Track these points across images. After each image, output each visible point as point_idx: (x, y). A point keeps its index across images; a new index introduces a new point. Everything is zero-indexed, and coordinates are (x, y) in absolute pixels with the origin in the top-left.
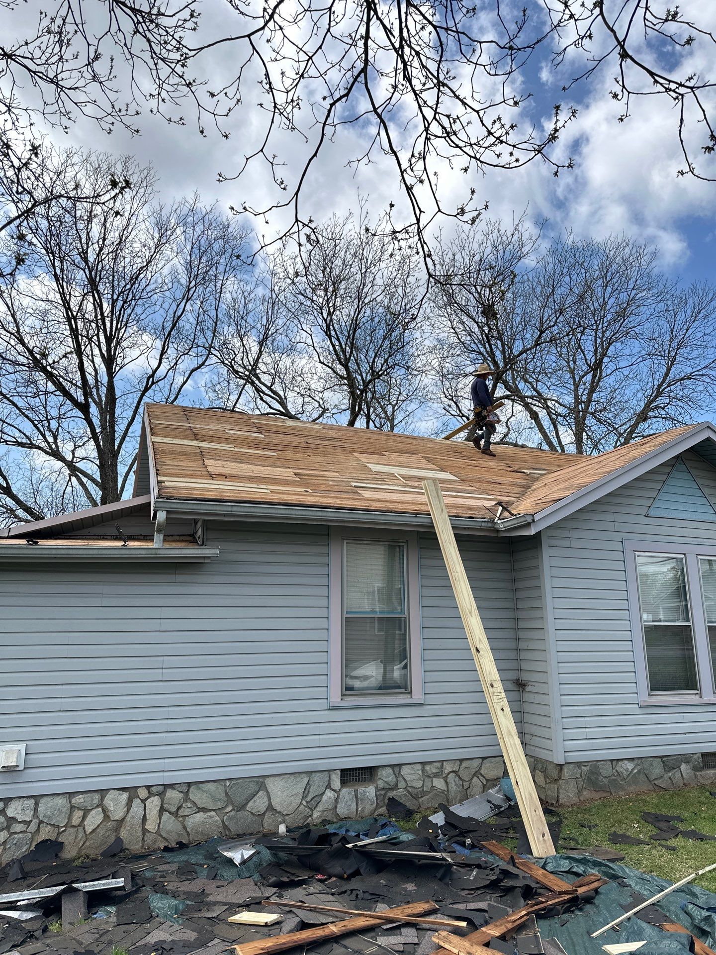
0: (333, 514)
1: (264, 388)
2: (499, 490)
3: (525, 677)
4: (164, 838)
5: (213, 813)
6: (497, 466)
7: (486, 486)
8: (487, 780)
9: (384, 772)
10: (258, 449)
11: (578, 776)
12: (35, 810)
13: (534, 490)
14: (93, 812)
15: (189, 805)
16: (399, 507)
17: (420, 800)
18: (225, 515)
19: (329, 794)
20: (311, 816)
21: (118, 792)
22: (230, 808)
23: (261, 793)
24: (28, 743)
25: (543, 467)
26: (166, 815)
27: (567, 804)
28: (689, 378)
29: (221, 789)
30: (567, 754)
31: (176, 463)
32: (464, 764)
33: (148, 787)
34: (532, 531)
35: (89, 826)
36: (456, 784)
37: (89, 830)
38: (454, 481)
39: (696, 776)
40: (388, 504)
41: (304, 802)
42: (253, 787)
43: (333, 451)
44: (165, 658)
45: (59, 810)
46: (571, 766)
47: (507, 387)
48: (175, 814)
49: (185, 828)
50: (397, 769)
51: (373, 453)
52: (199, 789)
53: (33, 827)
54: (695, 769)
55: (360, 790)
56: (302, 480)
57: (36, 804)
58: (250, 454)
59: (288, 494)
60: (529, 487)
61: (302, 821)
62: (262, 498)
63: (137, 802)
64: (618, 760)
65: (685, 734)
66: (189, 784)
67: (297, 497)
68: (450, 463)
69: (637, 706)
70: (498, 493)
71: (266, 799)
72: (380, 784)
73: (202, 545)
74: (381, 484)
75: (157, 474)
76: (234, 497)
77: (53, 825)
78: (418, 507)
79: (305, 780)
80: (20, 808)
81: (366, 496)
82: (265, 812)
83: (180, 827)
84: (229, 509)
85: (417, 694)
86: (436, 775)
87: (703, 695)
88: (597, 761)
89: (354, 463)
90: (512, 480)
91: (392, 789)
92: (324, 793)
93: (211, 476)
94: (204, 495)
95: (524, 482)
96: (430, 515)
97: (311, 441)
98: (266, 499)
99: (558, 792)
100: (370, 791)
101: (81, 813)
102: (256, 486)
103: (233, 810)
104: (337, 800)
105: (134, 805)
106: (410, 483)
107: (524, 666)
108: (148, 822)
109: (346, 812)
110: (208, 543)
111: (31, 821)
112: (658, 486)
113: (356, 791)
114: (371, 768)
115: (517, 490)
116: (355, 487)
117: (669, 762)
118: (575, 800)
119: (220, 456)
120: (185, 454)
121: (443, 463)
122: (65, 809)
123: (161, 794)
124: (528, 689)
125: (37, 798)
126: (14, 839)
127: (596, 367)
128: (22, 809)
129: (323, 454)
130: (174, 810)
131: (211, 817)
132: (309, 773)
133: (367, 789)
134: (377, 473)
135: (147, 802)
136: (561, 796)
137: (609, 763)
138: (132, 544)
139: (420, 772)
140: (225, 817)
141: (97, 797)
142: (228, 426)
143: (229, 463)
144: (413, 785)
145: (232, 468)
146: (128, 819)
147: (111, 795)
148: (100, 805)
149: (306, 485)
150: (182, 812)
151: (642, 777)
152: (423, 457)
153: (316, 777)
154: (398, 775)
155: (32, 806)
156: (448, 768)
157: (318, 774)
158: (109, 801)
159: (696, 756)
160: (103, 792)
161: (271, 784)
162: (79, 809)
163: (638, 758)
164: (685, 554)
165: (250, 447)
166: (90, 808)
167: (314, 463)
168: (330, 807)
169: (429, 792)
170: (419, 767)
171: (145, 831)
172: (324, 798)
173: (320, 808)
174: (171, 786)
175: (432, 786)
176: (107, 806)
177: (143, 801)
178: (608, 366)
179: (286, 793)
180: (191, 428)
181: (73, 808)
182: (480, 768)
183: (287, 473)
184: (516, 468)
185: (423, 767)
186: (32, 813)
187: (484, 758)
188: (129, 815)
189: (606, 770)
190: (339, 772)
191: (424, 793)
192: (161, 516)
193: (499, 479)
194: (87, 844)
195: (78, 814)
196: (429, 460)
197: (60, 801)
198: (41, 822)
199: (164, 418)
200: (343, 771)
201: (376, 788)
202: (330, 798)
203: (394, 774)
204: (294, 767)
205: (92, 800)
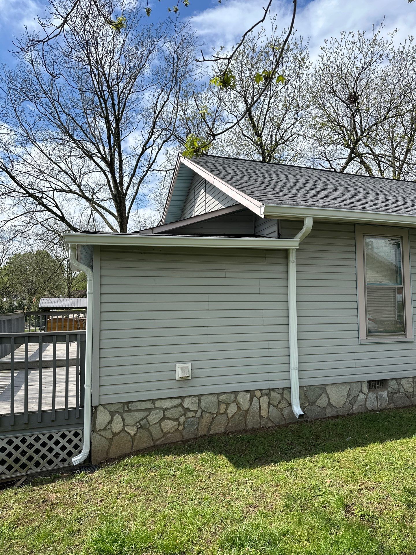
4: (271, 421)
9: (392, 383)
12: (199, 403)
14: (232, 405)
15: (284, 402)
17: (412, 399)
19: (362, 396)
20: (352, 409)
21: (244, 393)
22: (307, 404)
23: (324, 395)
24: (193, 362)
26: (272, 407)
29: (302, 392)
33: (261, 390)
35: (230, 413)
37: (230, 416)
41: (348, 401)
42: (319, 391)
44: (264, 311)
45: (213, 403)
48: (277, 407)
49: (282, 415)
50: (398, 381)
52: (289, 392)
53: (199, 414)
55: (379, 394)
57: (199, 400)
61: (347, 412)
63: (255, 399)
66: (283, 389)
71: (327, 399)
72: (390, 390)
77: (210, 413)
79: (348, 387)
80: (190, 402)
82: (327, 406)
83: (280, 414)
85: (410, 336)
91: (396, 393)
92: (358, 395)
100: (385, 394)
101: (225, 406)
103: (309, 405)
104: (366, 399)
105: (253, 401)
108: (262, 411)
109: (372, 407)
111: (197, 410)
113: (377, 394)
114: (382, 380)
122: (216, 403)
123: (268, 395)
125: (199, 396)
126: (189, 421)
128: (192, 403)
130: (276, 404)
132: (350, 383)
133: (383, 393)
135: (261, 399)
139: (412, 383)
140: (305, 409)
141: (233, 396)
144: (408, 391)
146: (251, 409)
147: (240, 395)
148: (235, 401)
150: (281, 406)
153: (354, 385)
154: (399, 385)
155: (197, 401)
158: (240, 398)
160: (236, 393)
161: (329, 390)
162: (223, 403)
166: (229, 403)
168: (363, 403)
170: (411, 379)
171: (261, 417)
172: (359, 398)
173: (357, 404)
174: (273, 390)
176: (239, 401)
177: (259, 399)
179: (338, 395)
181: (220, 402)
185: (413, 380)
186: (197, 405)
188: (252, 407)
190: (366, 383)
191: (414, 396)
194: (230, 424)
195: (223, 406)
197: (213, 398)
198: (203, 411)
200: (369, 382)
201: (388, 392)
202: (362, 398)
203: (397, 384)
204: (341, 379)
205: (230, 398)
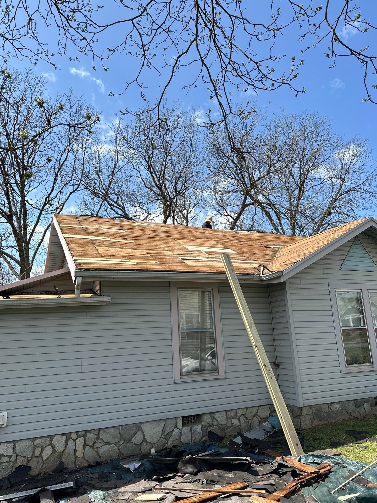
0: (173, 275)
1: (113, 203)
2: (259, 258)
3: (279, 361)
4: (86, 460)
5: (113, 445)
6: (255, 244)
7: (251, 256)
8: (261, 418)
9: (205, 417)
10: (124, 239)
11: (311, 413)
12: (14, 449)
13: (278, 257)
14: (47, 448)
15: (100, 441)
16: (208, 270)
17: (226, 431)
18: (114, 278)
19: (176, 431)
20: (167, 443)
21: (60, 436)
22: (122, 442)
23: (139, 432)
24: (8, 411)
25: (280, 244)
26: (87, 448)
27: (306, 428)
28: (352, 190)
29: (117, 431)
30: (304, 401)
31: (80, 249)
32: (249, 410)
33: (77, 433)
34: (282, 280)
35: (45, 456)
36: (244, 422)
37: (45, 458)
38: (234, 254)
39: (372, 409)
40: (202, 268)
41: (163, 436)
42: (135, 429)
43: (165, 239)
44: (82, 359)
45: (27, 448)
46: (307, 407)
47: (252, 199)
48: (92, 447)
49: (98, 454)
50: (212, 415)
51: (186, 239)
52: (105, 432)
53: (13, 459)
54: (371, 406)
55: (193, 428)
56: (153, 257)
57: (15, 446)
58: (120, 243)
59: (147, 265)
60: (274, 256)
61: (162, 447)
62: (133, 268)
63: (71, 441)
64: (331, 403)
65: (365, 387)
66: (99, 430)
67: (152, 266)
68: (230, 244)
69: (340, 373)
70: (259, 260)
71: (142, 436)
72: (204, 424)
73: (100, 295)
74: (195, 257)
75: (72, 256)
76: (118, 267)
77: (24, 457)
78: (218, 269)
79: (163, 424)
80: (5, 448)
81: (189, 264)
82: (142, 443)
83: (95, 453)
84: (116, 274)
85: (222, 373)
86: (234, 417)
87: (374, 365)
88: (320, 404)
89: (178, 246)
90: (264, 252)
91: (210, 426)
92: (173, 430)
93: (102, 256)
94: (101, 267)
95: (271, 253)
96: (226, 273)
97: (151, 233)
98: (136, 268)
99: (300, 422)
100: (198, 428)
101: (40, 449)
102: (128, 261)
103: (124, 442)
104: (181, 434)
105: (69, 443)
106: (211, 256)
107: (278, 354)
108: (78, 452)
109: (186, 440)
110: (104, 294)
111: (12, 455)
112: (346, 253)
113: (191, 428)
114: (198, 415)
115: (268, 257)
116: (182, 259)
117: (358, 403)
118: (310, 426)
119: (104, 244)
120: (84, 244)
121: (226, 243)
122: (31, 447)
123: (84, 436)
124: (281, 367)
125: (15, 442)
126: (3, 466)
127: (301, 186)
128: (7, 449)
129: (160, 241)
130: (91, 444)
131: (112, 447)
132: (165, 420)
133: (197, 427)
134: (192, 251)
135: (76, 441)
136: (302, 424)
137: (327, 405)
138: (63, 296)
139: (225, 416)
140: (120, 447)
141: (48, 439)
142: (104, 226)
143: (109, 248)
144: (222, 423)
145: (111, 251)
146: (66, 451)
147: (56, 438)
148: (51, 444)
149: (155, 259)
150: (96, 446)
151: (344, 412)
152: (214, 240)
153: (169, 422)
154: (213, 418)
155: (12, 447)
156: (240, 413)
157: (170, 420)
158: (55, 442)
159: (371, 399)
160: (51, 437)
161: (144, 427)
162: (38, 447)
163: (342, 402)
164: (361, 290)
165: (119, 238)
166: (44, 446)
167: (156, 246)
168: (177, 438)
169: (231, 427)
170: (224, 413)
171: (76, 457)
172: (174, 433)
173: (172, 439)
174: (90, 431)
175: (232, 423)
176: (54, 444)
177: (74, 441)
178: (308, 185)
179: (153, 432)
180: (83, 229)
181: (35, 447)
182: (257, 412)
183: (143, 253)
184: (265, 245)
185: (227, 413)
186: (12, 450)
187: (259, 407)
188: (67, 449)
189: (325, 409)
190: (181, 418)
191: (228, 427)
192: (79, 280)
193: (257, 252)
194: (44, 466)
195: (38, 450)
196: (218, 242)
197: (28, 443)
198: (17, 455)
199: (66, 223)
200: (184, 418)
201: (202, 426)
202: (177, 433)
203: (211, 418)
204: (157, 417)
205: (46, 441)
